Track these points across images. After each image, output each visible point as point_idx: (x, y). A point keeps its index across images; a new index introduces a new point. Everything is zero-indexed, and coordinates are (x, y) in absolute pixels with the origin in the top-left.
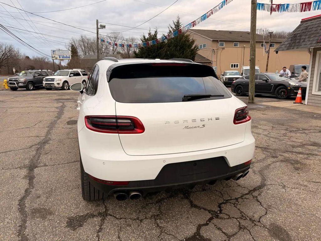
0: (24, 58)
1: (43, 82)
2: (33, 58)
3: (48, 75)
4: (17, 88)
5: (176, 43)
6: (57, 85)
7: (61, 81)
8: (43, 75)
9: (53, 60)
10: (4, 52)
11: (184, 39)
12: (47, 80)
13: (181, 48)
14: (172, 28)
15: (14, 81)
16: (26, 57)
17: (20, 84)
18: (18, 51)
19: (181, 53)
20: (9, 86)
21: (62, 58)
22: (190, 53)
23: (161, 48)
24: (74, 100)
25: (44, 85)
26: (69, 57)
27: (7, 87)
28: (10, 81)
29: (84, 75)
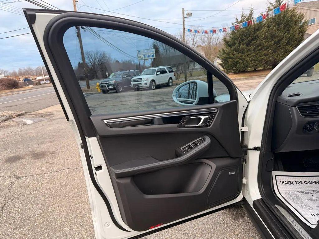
0: (115, 62)
1: (131, 82)
2: (122, 61)
3: (135, 76)
4: (108, 91)
5: (277, 22)
6: (144, 85)
7: (148, 80)
8: (131, 76)
9: (139, 60)
10: (99, 59)
11: (290, 14)
12: (135, 81)
13: (285, 26)
14: (271, 4)
15: (105, 84)
16: (117, 61)
17: (111, 86)
18: (110, 56)
19: (286, 32)
20: (101, 90)
21: (147, 57)
22: (298, 30)
23: (258, 30)
24: (166, 102)
25: (132, 86)
26: (154, 55)
27: (99, 91)
28: (101, 84)
29: (170, 72)
